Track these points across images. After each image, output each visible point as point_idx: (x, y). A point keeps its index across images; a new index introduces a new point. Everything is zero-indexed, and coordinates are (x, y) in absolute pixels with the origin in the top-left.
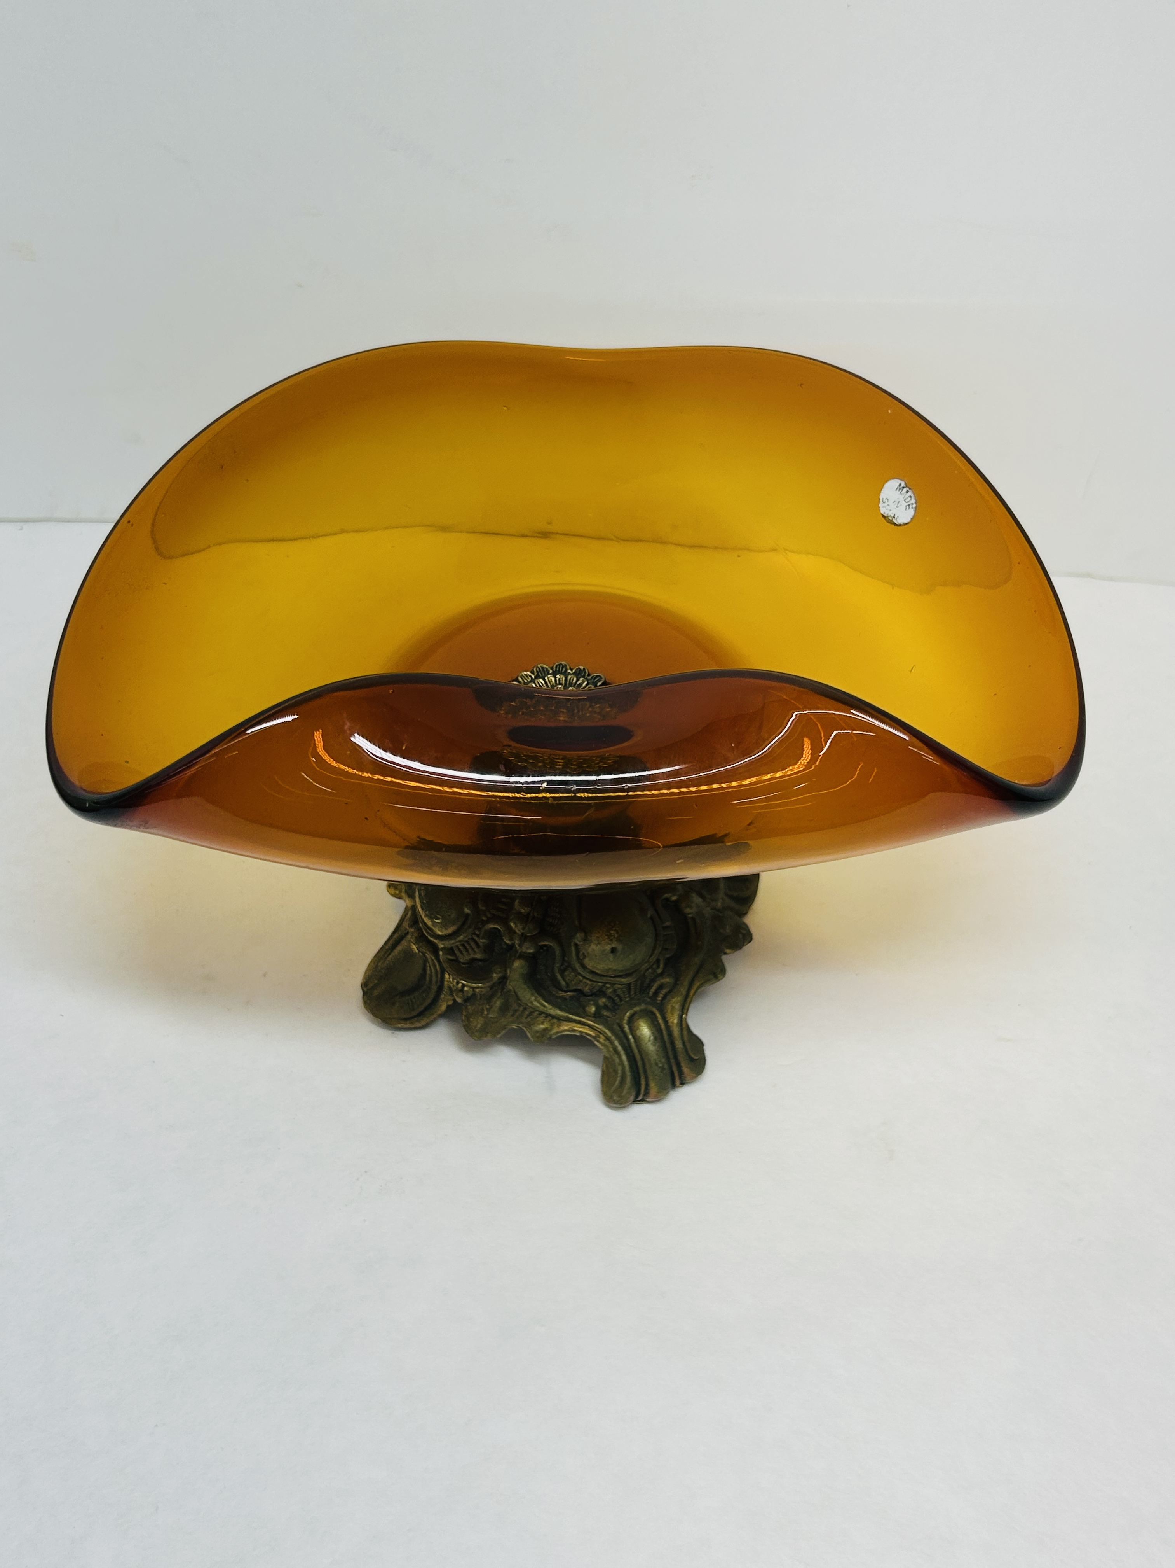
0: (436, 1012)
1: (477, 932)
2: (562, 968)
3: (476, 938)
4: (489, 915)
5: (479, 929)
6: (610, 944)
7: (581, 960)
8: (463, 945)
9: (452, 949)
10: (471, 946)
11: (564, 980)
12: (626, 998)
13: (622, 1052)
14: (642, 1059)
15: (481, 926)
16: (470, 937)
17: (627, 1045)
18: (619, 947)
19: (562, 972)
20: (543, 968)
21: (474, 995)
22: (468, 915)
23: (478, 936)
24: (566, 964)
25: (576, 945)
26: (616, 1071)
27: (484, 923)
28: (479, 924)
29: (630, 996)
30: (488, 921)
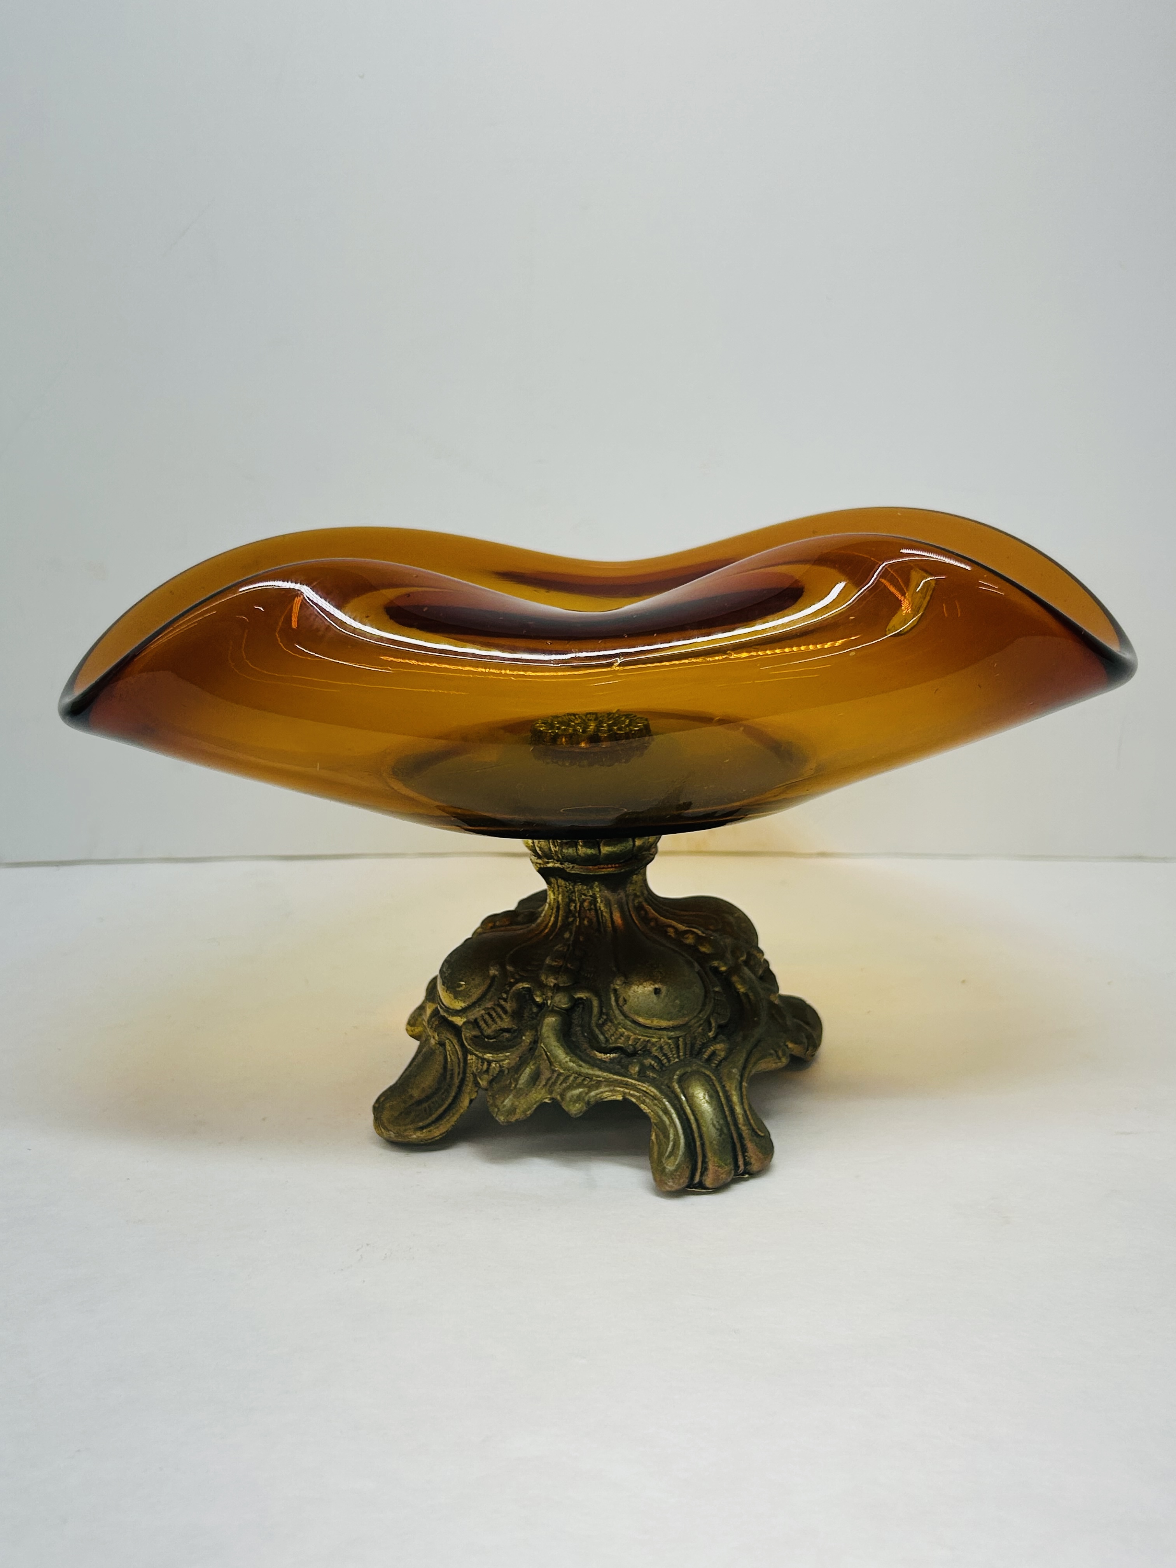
0: (457, 1111)
1: (504, 996)
2: (600, 1022)
3: (503, 1003)
4: (517, 977)
5: (507, 992)
6: (653, 985)
7: (621, 1006)
8: (490, 1015)
9: (476, 1020)
10: (498, 1014)
11: (603, 1034)
12: (675, 1058)
13: (672, 1111)
14: (697, 1120)
15: (508, 989)
16: (497, 1003)
17: (678, 1106)
18: (664, 989)
19: (600, 1026)
20: (578, 1029)
21: (501, 1071)
22: (494, 977)
23: (505, 1000)
24: (605, 1017)
25: (615, 990)
26: (667, 1137)
27: (512, 985)
28: (507, 986)
29: (678, 1057)
30: (517, 982)
